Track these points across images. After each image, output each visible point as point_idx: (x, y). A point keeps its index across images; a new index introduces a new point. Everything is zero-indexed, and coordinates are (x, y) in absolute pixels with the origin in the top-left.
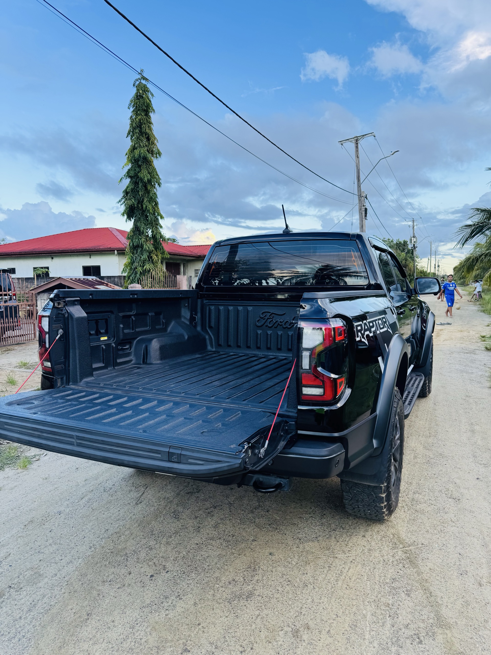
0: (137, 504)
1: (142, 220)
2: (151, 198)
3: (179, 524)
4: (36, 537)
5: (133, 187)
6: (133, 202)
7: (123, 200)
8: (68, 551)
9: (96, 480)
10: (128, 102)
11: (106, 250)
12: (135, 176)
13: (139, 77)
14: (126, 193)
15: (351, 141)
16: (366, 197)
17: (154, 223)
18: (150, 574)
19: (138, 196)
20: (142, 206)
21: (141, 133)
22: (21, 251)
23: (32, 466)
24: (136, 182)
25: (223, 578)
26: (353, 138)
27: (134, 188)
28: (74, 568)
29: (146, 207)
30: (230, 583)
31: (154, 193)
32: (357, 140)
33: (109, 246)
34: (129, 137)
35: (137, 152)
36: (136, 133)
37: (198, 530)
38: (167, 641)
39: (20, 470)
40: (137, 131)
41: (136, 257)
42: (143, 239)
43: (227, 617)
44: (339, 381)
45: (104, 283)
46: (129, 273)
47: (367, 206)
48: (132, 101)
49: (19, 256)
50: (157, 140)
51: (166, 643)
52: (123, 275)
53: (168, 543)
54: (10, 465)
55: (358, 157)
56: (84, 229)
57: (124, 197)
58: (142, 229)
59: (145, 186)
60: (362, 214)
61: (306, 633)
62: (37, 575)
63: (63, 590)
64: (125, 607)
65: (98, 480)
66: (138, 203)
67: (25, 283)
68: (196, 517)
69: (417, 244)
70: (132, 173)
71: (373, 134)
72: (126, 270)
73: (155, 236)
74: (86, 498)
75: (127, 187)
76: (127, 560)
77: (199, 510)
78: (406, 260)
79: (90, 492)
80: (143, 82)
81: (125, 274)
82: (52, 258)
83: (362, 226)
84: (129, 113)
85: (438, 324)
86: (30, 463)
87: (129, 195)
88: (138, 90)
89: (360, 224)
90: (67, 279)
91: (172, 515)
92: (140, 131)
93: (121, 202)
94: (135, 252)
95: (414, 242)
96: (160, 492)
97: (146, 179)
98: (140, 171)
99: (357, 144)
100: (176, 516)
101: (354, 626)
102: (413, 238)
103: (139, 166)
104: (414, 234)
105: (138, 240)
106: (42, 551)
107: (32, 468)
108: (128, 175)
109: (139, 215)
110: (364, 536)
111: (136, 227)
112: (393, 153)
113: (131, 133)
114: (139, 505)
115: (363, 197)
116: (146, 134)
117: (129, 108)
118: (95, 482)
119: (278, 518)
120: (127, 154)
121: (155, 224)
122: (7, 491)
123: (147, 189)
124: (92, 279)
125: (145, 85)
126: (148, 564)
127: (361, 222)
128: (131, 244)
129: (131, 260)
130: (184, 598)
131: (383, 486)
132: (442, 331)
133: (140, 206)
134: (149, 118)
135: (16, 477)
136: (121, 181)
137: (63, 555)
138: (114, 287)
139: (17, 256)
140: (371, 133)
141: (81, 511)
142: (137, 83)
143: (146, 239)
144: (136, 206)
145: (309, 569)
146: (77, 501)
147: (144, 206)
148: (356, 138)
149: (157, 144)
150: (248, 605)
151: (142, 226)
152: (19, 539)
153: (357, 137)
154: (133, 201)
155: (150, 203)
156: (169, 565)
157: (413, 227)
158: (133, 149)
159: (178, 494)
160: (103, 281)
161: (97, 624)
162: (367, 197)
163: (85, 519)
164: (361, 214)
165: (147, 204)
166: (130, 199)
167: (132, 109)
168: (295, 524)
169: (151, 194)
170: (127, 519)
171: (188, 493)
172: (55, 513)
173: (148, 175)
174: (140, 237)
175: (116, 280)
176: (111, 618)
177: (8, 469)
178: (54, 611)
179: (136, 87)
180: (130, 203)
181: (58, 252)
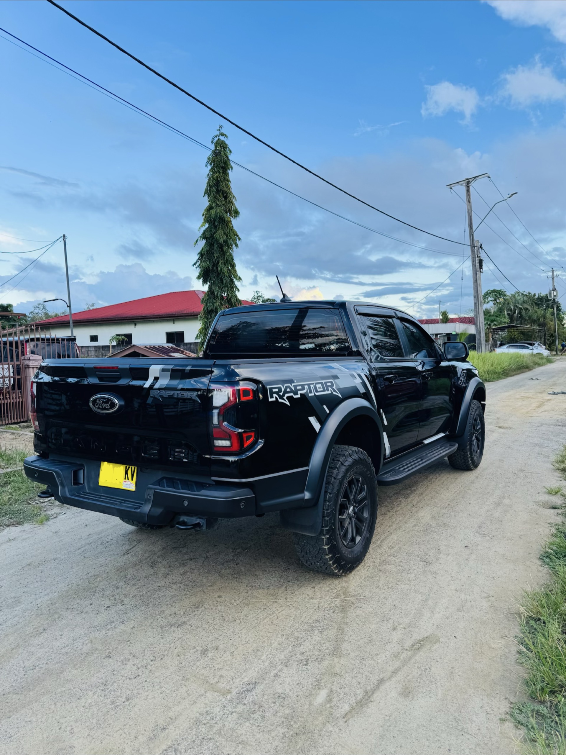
0: (124, 555)
1: (217, 283)
2: (227, 260)
3: (152, 571)
4: (28, 575)
5: (207, 249)
6: (208, 265)
7: (198, 263)
8: (49, 587)
9: (99, 535)
10: (206, 160)
11: (189, 314)
12: (211, 237)
13: (218, 133)
14: (201, 254)
15: (461, 185)
16: (481, 247)
17: (229, 286)
18: (108, 606)
19: (213, 258)
20: (217, 268)
21: (218, 191)
22: (103, 318)
23: (49, 523)
24: (211, 243)
25: (167, 612)
26: (464, 181)
27: (209, 250)
28: (49, 599)
29: (221, 269)
30: (170, 615)
31: (230, 255)
32: (468, 183)
33: (192, 311)
34: (206, 196)
35: (213, 212)
36: (213, 191)
37: (166, 576)
38: (97, 650)
39: (37, 525)
40: (214, 189)
41: (210, 322)
42: (217, 304)
43: (154, 638)
44: (245, 435)
45: (180, 350)
46: (202, 340)
47: (483, 255)
48: (209, 159)
49: (101, 322)
50: (235, 198)
51: (95, 651)
52: (197, 341)
53: (134, 585)
54: (30, 521)
55: (469, 202)
56: (170, 293)
57: (199, 259)
58: (216, 292)
59: (221, 247)
60: (476, 266)
61: (213, 651)
62: (17, 602)
63: (32, 613)
64: (76, 626)
65: (100, 535)
66: (213, 266)
67: (101, 351)
68: (170, 567)
69: (558, 298)
70: (208, 235)
71: (486, 175)
72: (200, 336)
73: (230, 299)
74: (83, 549)
75: (202, 249)
76: (94, 595)
77: (176, 561)
78: (544, 318)
79: (89, 544)
80: (222, 138)
81: (199, 341)
82: (135, 325)
83: (476, 280)
84: (207, 170)
85: (550, 393)
86: (47, 519)
87: (204, 257)
88: (216, 147)
89: (473, 278)
90: (142, 347)
91: (150, 564)
92: (217, 190)
93: (196, 265)
94: (210, 317)
95: (555, 296)
96: (149, 546)
97: (222, 240)
98: (216, 232)
99: (468, 187)
100: (153, 565)
101: (256, 651)
102: (552, 292)
103: (216, 227)
104: (554, 286)
105: (213, 304)
106: (29, 586)
107: (47, 524)
108: (204, 236)
109: (214, 278)
110: (314, 588)
111: (210, 291)
112: (510, 195)
113: (208, 192)
114: (126, 556)
115: (476, 246)
116: (224, 192)
117: (206, 166)
118: (97, 536)
119: (243, 570)
120: (203, 215)
121: (231, 287)
122: (19, 541)
123: (223, 251)
124: (168, 346)
125: (223, 141)
126: (109, 599)
127: (475, 275)
128: (205, 309)
129: (205, 326)
130: (126, 623)
131: (324, 537)
132: (549, 402)
133: (215, 268)
134: (227, 176)
135: (31, 530)
136: (196, 243)
137: (44, 590)
138: (189, 354)
139: (99, 322)
140: (485, 174)
141: (74, 558)
142: (216, 139)
143: (221, 303)
144: (211, 268)
145: (245, 610)
146: (74, 551)
147: (219, 269)
148: (467, 181)
149: (235, 203)
150: (176, 631)
151: (217, 290)
152: (14, 576)
153: (468, 179)
154: (208, 263)
155: (225, 265)
156: (126, 601)
157: (553, 279)
158: (210, 208)
159: (164, 548)
160: (179, 348)
161: (48, 636)
162: (483, 246)
163: (74, 564)
164: (474, 265)
165: (223, 266)
166: (205, 262)
167: (210, 167)
168: (256, 575)
169: (226, 256)
170: (109, 566)
171: (173, 548)
172: (51, 559)
173: (224, 236)
174: (214, 301)
175: (192, 347)
176: (61, 633)
177: (27, 524)
178: (19, 626)
179: (215, 144)
180: (204, 265)
181: (141, 318)
